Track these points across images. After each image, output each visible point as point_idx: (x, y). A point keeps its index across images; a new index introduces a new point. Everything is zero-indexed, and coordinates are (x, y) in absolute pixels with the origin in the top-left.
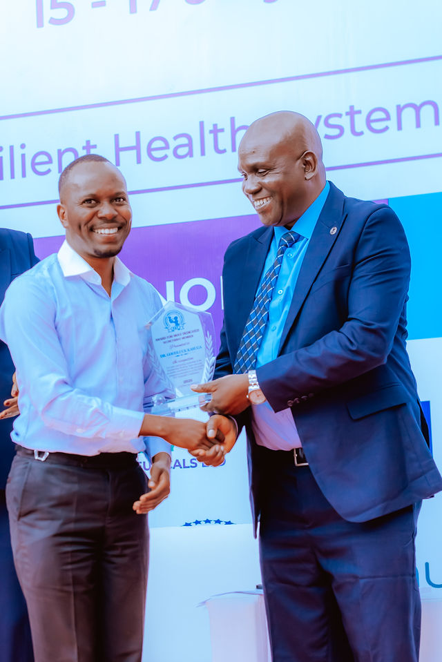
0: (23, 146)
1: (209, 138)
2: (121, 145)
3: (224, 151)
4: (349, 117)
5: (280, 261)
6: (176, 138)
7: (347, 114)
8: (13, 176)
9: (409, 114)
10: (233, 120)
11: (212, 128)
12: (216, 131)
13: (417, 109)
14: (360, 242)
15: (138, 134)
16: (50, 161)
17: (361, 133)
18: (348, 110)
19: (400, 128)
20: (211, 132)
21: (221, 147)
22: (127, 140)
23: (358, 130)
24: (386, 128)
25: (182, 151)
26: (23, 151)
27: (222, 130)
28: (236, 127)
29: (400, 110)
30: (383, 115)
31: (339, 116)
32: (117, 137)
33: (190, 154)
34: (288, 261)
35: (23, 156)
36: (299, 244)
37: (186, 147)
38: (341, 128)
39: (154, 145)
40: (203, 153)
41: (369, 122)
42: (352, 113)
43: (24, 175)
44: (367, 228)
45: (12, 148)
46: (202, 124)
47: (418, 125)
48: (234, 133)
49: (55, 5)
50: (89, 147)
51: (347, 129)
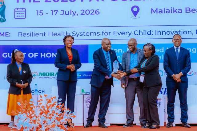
1: (63, 34)
6: (58, 33)
8: (32, 36)
9: (92, 34)
12: (64, 33)
15: (52, 32)
18: (83, 32)
24: (89, 35)
25: (59, 35)
26: (34, 33)
32: (49, 32)
39: (55, 34)
41: (86, 34)
43: (34, 36)
45: (32, 32)
46: (62, 32)
48: (67, 33)
49: (40, 13)
50: (44, 33)
51: (83, 35)
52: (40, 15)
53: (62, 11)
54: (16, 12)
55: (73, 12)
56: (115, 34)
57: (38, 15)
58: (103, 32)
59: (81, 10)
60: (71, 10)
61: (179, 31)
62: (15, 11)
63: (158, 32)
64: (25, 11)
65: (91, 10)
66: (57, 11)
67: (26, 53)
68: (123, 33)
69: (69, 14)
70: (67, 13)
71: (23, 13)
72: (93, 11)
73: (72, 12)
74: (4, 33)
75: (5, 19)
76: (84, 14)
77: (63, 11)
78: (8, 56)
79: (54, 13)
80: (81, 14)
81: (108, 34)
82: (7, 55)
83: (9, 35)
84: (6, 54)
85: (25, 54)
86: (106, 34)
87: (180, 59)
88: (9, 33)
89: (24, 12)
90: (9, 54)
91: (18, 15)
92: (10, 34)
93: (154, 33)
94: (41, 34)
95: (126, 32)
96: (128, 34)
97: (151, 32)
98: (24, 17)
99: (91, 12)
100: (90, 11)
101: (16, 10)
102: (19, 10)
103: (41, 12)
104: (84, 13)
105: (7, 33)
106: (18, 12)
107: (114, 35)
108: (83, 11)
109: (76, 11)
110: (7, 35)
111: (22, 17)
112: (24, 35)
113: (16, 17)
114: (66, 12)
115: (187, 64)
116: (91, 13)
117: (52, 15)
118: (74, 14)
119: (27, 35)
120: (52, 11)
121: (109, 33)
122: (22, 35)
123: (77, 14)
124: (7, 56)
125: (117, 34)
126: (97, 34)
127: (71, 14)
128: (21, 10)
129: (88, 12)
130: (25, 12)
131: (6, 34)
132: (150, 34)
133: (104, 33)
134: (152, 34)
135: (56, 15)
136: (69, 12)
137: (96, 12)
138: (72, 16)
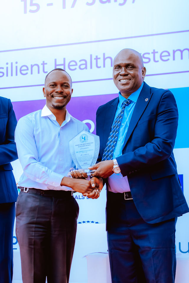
0: (17, 63)
1: (94, 62)
2: (57, 63)
3: (100, 67)
4: (153, 54)
5: (123, 111)
6: (80, 61)
7: (152, 53)
8: (12, 75)
9: (178, 54)
10: (104, 54)
11: (95, 57)
12: (97, 59)
13: (182, 52)
14: (160, 105)
15: (64, 59)
16: (28, 69)
17: (158, 61)
18: (152, 51)
19: (174, 59)
20: (95, 59)
21: (99, 65)
22: (60, 62)
23: (156, 60)
24: (168, 59)
25: (83, 67)
26: (17, 65)
27: (99, 58)
28: (106, 57)
29: (174, 52)
30: (167, 54)
31: (149, 54)
32: (56, 60)
33: (86, 68)
34: (126, 111)
35: (17, 67)
36: (131, 105)
37: (84, 65)
38: (149, 59)
39: (71, 64)
40: (91, 68)
41: (161, 56)
42: (154, 53)
43: (17, 75)
44: (162, 99)
45: (12, 63)
46: (91, 56)
47: (182, 58)
48: (104, 59)
49: (32, 4)
50: (44, 64)
51: (152, 59)
52: (31, 11)
57: (25, 12)
94: (35, 68)
103: (34, 2)
117: (64, 7)
135: (73, 6)
138: (120, 5)
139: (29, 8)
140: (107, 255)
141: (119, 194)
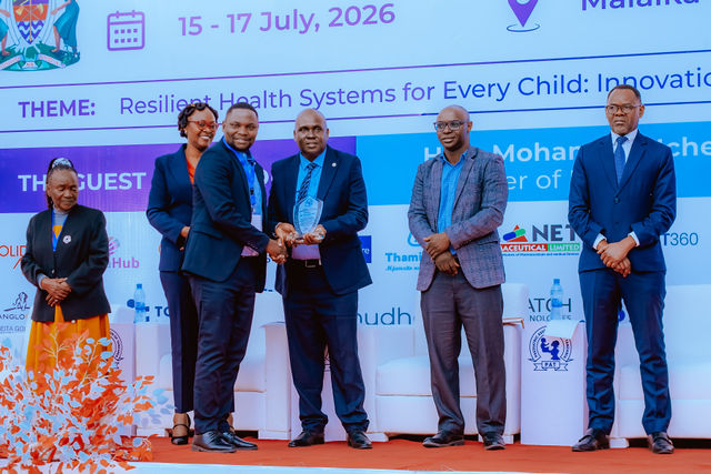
0: (173, 96)
1: (269, 99)
2: (224, 99)
3: (276, 106)
6: (252, 98)
7: (338, 93)
9: (368, 95)
10: (281, 91)
11: (270, 94)
12: (272, 96)
13: (372, 93)
15: (232, 94)
18: (338, 91)
19: (363, 101)
20: (270, 96)
21: (274, 104)
22: (227, 97)
23: (343, 101)
24: (357, 101)
26: (173, 99)
27: (275, 96)
28: (283, 94)
29: (364, 93)
31: (334, 93)
32: (222, 95)
33: (259, 107)
37: (257, 103)
40: (265, 107)
41: (348, 97)
43: (173, 111)
45: (167, 96)
46: (265, 92)
47: (372, 101)
48: (281, 98)
49: (192, 25)
51: (338, 101)
52: (191, 33)
53: (266, 17)
54: (113, 28)
55: (301, 16)
56: (449, 94)
57: (184, 34)
58: (406, 89)
59: (330, 11)
60: (295, 11)
61: (688, 74)
62: (109, 24)
63: (608, 81)
64: (143, 22)
65: (364, 8)
66: (249, 16)
67: (144, 174)
68: (477, 90)
69: (287, 27)
70: (282, 23)
71: (135, 31)
72: (371, 10)
73: (299, 18)
74: (74, 102)
75: (79, 54)
76: (341, 25)
77: (269, 14)
78: (86, 184)
79: (239, 24)
80: (332, 24)
81: (426, 94)
82: (85, 180)
83: (90, 110)
84: (82, 176)
85: (142, 177)
86: (418, 94)
87: (627, 181)
88: (89, 104)
89: (139, 26)
90: (89, 176)
91: (120, 36)
92: (93, 105)
93: (592, 85)
95: (490, 86)
96: (496, 92)
97: (582, 81)
98: (139, 44)
99: (365, 14)
100: (362, 10)
101: (113, 19)
102: (122, 19)
103: (195, 22)
104: (342, 19)
105: (83, 104)
106: (119, 27)
107: (446, 97)
108: (336, 13)
109: (313, 15)
110: (84, 111)
111: (132, 44)
112: (139, 107)
113: (113, 45)
114: (277, 18)
115: (658, 202)
116: (363, 19)
117: (232, 31)
118: (307, 26)
119: (148, 108)
120: (232, 16)
121: (429, 89)
122: (133, 109)
123: (317, 26)
124: (83, 183)
125: (457, 93)
126: (385, 97)
127: (295, 27)
128: (130, 18)
129: (353, 16)
130: (141, 25)
131: (80, 107)
132: (579, 90)
133: (409, 92)
134: (586, 91)
135: (243, 31)
136: (288, 17)
137: (382, 15)
138: (301, 32)
139: (188, 29)
140: (284, 325)
141: (300, 260)
